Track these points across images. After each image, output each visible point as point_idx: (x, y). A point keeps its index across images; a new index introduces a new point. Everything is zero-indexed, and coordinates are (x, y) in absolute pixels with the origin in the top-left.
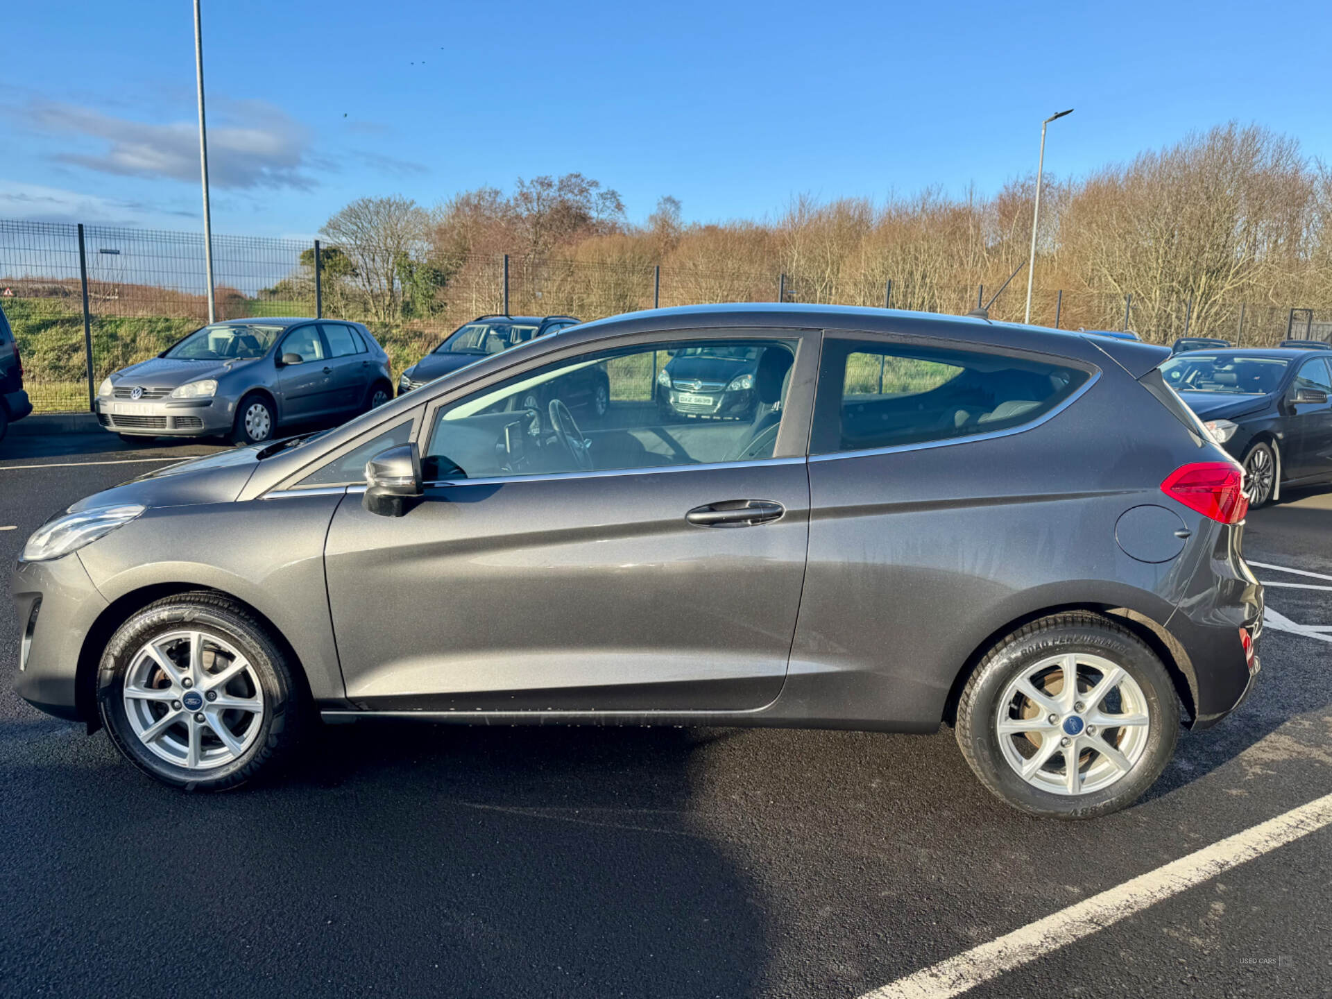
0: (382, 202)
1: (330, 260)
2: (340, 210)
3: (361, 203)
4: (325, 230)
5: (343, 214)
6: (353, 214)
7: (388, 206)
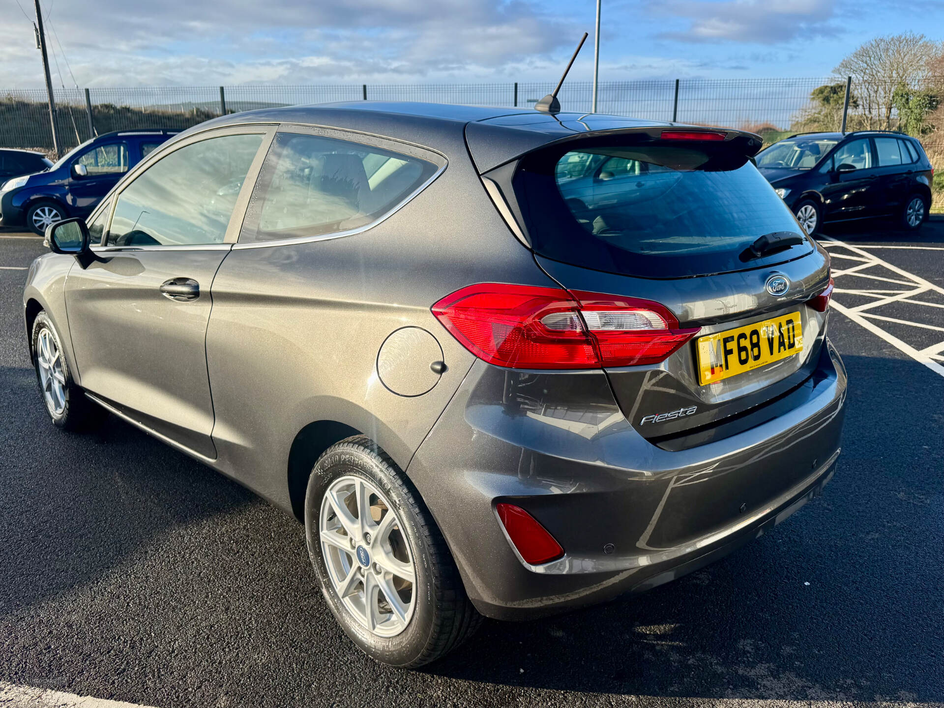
0: (892, 39)
1: (835, 95)
2: (854, 51)
3: (874, 43)
4: (839, 70)
5: (856, 55)
6: (864, 53)
7: (897, 43)
